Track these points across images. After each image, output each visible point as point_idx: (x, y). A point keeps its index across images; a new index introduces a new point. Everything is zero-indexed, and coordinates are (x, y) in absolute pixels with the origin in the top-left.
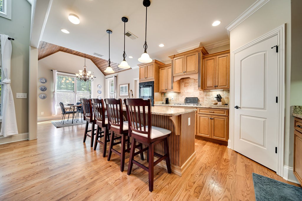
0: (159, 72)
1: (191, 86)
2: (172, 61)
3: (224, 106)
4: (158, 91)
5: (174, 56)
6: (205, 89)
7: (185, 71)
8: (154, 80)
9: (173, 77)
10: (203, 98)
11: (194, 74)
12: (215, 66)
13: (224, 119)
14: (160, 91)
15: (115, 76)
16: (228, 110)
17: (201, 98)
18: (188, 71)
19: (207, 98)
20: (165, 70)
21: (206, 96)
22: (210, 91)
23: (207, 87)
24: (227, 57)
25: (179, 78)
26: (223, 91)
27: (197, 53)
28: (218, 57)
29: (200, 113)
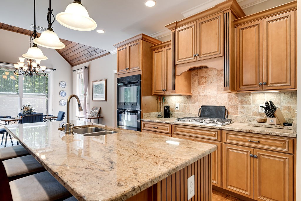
0: (151, 58)
1: (211, 82)
2: (174, 34)
3: (281, 126)
4: (150, 93)
5: (175, 25)
6: (240, 90)
7: (198, 53)
8: (141, 73)
9: (175, 66)
10: (236, 107)
11: (216, 59)
12: (261, 41)
13: (283, 160)
14: (153, 93)
15: (86, 67)
16: (294, 140)
17: (232, 107)
18: (202, 53)
19: (243, 107)
20: (162, 52)
21: (242, 104)
22: (250, 94)
23: (243, 85)
24: (288, 18)
25: (186, 68)
26: (279, 93)
27: (221, 15)
28: (266, 20)
29: (228, 141)
